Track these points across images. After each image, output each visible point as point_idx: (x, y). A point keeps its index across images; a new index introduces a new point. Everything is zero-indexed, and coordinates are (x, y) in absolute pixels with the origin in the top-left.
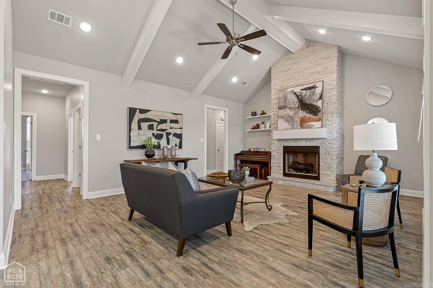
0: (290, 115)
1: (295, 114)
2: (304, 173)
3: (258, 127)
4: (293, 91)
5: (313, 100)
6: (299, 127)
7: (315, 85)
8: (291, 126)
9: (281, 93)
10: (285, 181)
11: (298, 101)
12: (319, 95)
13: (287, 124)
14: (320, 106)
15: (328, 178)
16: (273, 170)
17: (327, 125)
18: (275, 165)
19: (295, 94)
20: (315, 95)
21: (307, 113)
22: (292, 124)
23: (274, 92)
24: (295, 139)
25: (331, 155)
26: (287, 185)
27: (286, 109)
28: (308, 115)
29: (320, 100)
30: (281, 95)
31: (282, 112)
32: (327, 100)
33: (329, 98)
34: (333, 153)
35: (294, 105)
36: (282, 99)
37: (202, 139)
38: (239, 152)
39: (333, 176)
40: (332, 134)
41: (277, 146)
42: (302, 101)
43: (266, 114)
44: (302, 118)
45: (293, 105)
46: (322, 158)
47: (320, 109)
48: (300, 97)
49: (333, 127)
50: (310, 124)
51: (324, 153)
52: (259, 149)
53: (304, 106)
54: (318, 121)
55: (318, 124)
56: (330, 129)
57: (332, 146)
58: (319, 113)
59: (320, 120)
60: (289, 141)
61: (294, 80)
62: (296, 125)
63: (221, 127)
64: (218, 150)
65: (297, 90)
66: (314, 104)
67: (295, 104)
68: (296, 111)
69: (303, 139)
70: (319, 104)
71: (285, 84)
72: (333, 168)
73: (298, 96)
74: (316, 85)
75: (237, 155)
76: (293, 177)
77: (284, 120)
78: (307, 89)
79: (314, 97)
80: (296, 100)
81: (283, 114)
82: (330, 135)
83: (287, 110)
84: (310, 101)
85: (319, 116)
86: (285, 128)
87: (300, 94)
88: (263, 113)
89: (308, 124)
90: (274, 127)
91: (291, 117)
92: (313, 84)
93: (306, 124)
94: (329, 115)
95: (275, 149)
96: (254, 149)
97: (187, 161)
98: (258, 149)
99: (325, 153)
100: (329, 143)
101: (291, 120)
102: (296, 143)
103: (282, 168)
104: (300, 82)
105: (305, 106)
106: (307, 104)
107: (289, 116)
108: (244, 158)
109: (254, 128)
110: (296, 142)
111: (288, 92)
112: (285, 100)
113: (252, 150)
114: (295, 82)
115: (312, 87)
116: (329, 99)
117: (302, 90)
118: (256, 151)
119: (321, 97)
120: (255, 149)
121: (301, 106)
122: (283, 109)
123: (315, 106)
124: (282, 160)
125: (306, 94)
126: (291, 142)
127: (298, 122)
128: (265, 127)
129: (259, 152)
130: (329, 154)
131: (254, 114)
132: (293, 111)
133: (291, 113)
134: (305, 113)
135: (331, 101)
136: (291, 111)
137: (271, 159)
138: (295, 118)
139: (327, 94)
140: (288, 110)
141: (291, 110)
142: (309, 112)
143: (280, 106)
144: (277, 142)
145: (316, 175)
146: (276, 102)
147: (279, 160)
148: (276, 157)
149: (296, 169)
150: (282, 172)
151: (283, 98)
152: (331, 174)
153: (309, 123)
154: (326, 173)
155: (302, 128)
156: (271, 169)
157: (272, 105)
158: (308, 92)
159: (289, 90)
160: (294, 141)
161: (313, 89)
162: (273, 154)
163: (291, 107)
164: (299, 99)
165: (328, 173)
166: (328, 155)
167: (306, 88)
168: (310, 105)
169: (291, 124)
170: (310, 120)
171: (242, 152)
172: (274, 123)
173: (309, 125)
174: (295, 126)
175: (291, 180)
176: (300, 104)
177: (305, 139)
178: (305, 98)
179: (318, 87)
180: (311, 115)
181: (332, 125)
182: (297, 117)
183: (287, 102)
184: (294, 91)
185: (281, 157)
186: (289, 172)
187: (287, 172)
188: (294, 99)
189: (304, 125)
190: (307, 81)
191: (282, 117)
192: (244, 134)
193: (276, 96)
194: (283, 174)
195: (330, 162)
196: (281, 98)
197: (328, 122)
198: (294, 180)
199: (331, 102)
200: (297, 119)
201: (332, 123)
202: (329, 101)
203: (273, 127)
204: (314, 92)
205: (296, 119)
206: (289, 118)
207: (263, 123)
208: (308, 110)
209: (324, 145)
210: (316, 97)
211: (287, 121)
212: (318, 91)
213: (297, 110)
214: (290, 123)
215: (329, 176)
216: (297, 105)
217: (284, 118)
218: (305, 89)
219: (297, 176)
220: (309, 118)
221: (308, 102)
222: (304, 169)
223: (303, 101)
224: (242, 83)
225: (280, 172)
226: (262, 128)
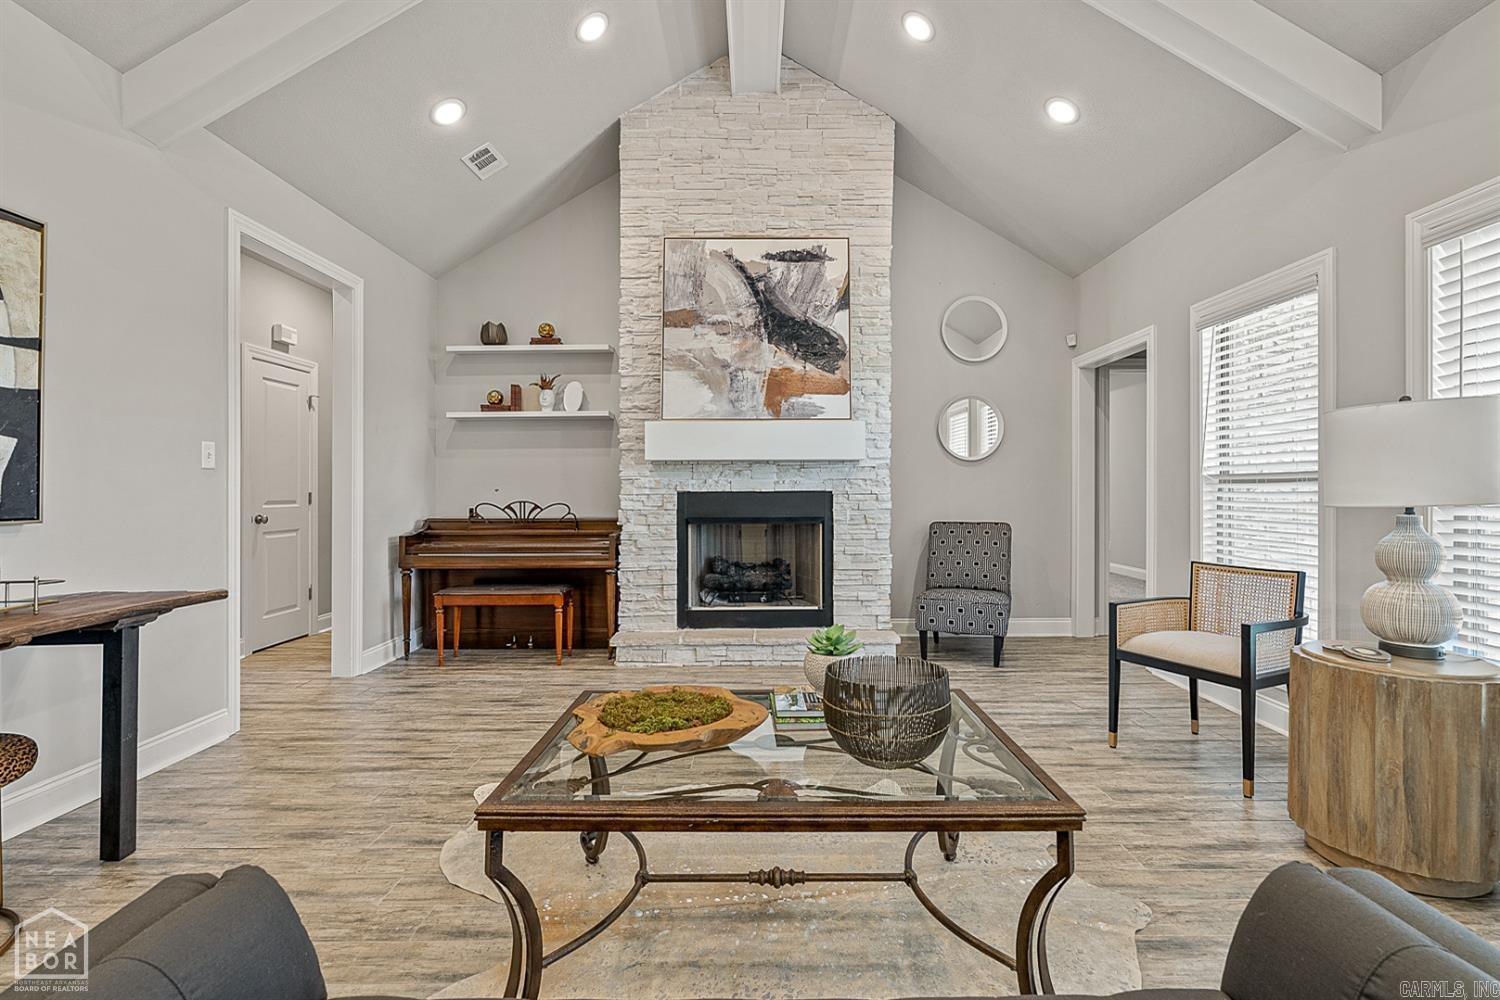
0: (720, 356)
1: (742, 356)
2: (767, 602)
3: (517, 398)
4: (730, 257)
5: (816, 306)
6: (765, 413)
7: (820, 247)
8: (727, 407)
9: (674, 251)
10: (701, 651)
11: (753, 300)
12: (836, 292)
13: (706, 393)
14: (844, 336)
15: (863, 611)
16: (630, 606)
17: (860, 412)
18: (641, 582)
19: (741, 268)
20: (821, 287)
21: (795, 355)
22: (733, 396)
23: (633, 241)
24: (732, 462)
25: (872, 527)
26: (710, 664)
27: (698, 328)
28: (798, 366)
29: (841, 312)
30: (676, 260)
31: (680, 340)
32: (860, 315)
33: (868, 309)
34: (880, 519)
35: (739, 315)
36: (680, 280)
37: (208, 447)
38: (408, 528)
39: (880, 603)
40: (876, 447)
41: (647, 492)
42: (769, 303)
43: (558, 341)
44: (773, 374)
45: (734, 313)
46: (844, 537)
47: (845, 346)
48: (761, 286)
49: (880, 421)
50: (807, 400)
51: (848, 518)
52: (537, 507)
53: (780, 327)
54: (838, 394)
55: (833, 405)
56: (869, 427)
57: (875, 490)
58: (840, 363)
59: (844, 388)
60: (707, 468)
61: (729, 209)
62: (750, 404)
64: (258, 521)
65: (750, 253)
66: (821, 322)
67: (741, 310)
68: (749, 343)
69: (768, 462)
70: (838, 324)
71: (691, 218)
72: (880, 572)
73: (751, 281)
74: (823, 250)
75: (410, 544)
76: (723, 627)
77: (692, 374)
78: (791, 260)
79: (819, 294)
80: (744, 294)
81: (689, 351)
82: (872, 452)
83: (706, 331)
84: (803, 309)
85: (842, 373)
86: (699, 413)
87: (761, 273)
88: (548, 337)
89: (800, 399)
90: (635, 407)
91: (726, 366)
92: (815, 243)
93: (793, 400)
94: (868, 374)
95: (639, 506)
96: (509, 507)
97: (135, 628)
98: (529, 507)
99: (852, 519)
100: (866, 480)
101: (724, 378)
102: (737, 477)
103: (673, 593)
104: (757, 225)
105: (786, 327)
106: (793, 319)
107: (716, 359)
109: (496, 405)
110: (738, 473)
111: (708, 257)
112: (694, 283)
113: (486, 513)
114: (735, 218)
115: (808, 253)
116: (868, 315)
117: (769, 256)
118: (517, 521)
119: (844, 302)
120: (516, 507)
121: (766, 326)
122: (686, 325)
123: (824, 332)
124: (673, 555)
125: (785, 279)
126: (715, 477)
127: (758, 388)
128: (558, 404)
129: (534, 521)
130: (866, 523)
131: (493, 335)
132: (735, 342)
133: (726, 349)
134: (786, 356)
135: (874, 321)
136: (725, 338)
137: (618, 553)
138: (742, 370)
139: (860, 292)
140: (712, 336)
141: (724, 334)
142: (800, 354)
143: (670, 309)
144: (649, 473)
145: (816, 608)
146: (642, 290)
147: (661, 557)
148: (643, 541)
149: (725, 592)
150: (672, 609)
151: (685, 276)
152: (874, 595)
153: (805, 399)
154: (855, 594)
155: (777, 415)
156: (617, 599)
157: (623, 299)
158: (796, 273)
159: (710, 245)
160: (727, 472)
161: (815, 265)
162: (630, 528)
163: (723, 323)
164: (756, 293)
165: (863, 595)
166: (864, 527)
167: (785, 253)
168: (805, 324)
169: (725, 395)
170: (806, 386)
171: (429, 528)
172: (636, 388)
173: (804, 405)
174: (746, 405)
176: (761, 314)
177: (775, 462)
178: (784, 295)
179: (831, 259)
180: (809, 366)
181: (877, 411)
182: (750, 370)
183: (705, 300)
184: (737, 255)
185: (668, 544)
186: (701, 606)
187: (694, 609)
188: (737, 288)
189: (784, 406)
190: (785, 224)
191: (682, 363)
192: (433, 434)
193: (645, 261)
194: (676, 617)
195: (870, 552)
196: (675, 275)
197: (862, 400)
198: (746, 641)
199: (873, 324)
200: (755, 376)
201: (877, 404)
202: (868, 320)
203: (629, 405)
204: (818, 277)
205: (749, 375)
206: (718, 371)
207: (545, 385)
208: (798, 344)
209: (847, 489)
210: (825, 296)
211: (704, 379)
212: (834, 272)
213: (753, 340)
214: (721, 393)
215: (866, 607)
216: (750, 317)
217: (691, 367)
218: (782, 257)
219: (742, 619)
220: (803, 378)
221: (795, 310)
222: (765, 587)
223: (776, 305)
224: (470, 155)
225: (665, 611)
226: (543, 406)
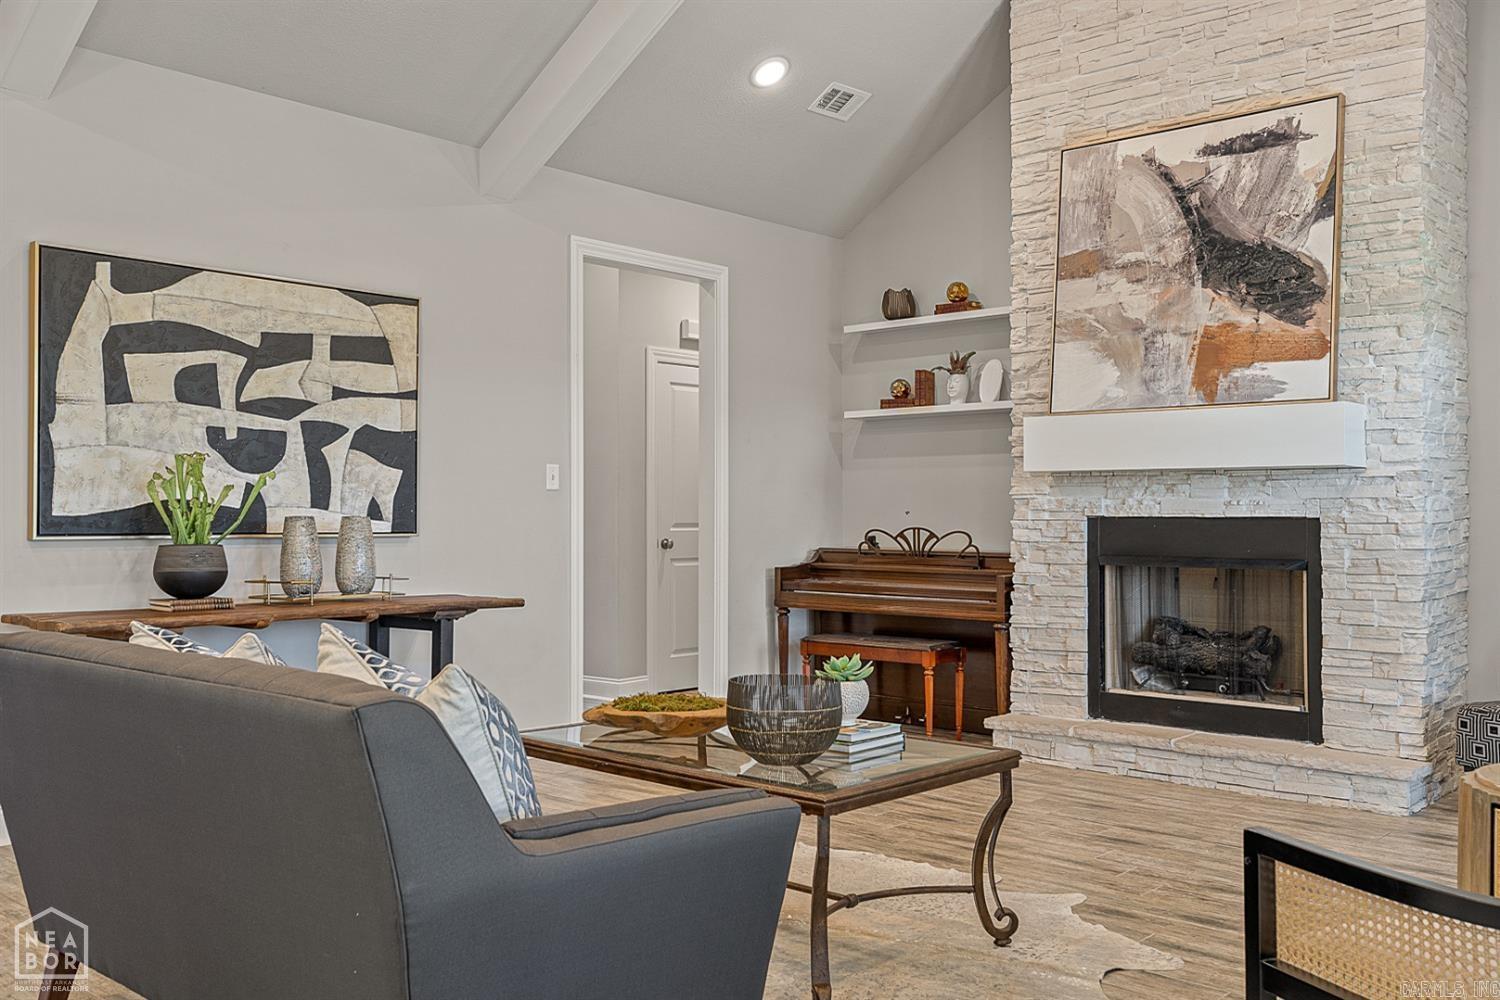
0: (1131, 315)
1: (1162, 311)
2: (1226, 693)
3: (924, 388)
4: (1150, 161)
5: (1280, 219)
6: (1193, 396)
7: (1289, 120)
8: (1138, 391)
9: (1074, 167)
10: (1101, 750)
11: (1183, 222)
12: (1313, 190)
13: (1111, 372)
14: (1320, 259)
15: (1373, 723)
16: (1024, 677)
17: (1366, 384)
18: (1039, 644)
19: (1167, 176)
20: (1289, 186)
21: (1243, 301)
22: (1148, 372)
23: (1028, 160)
24: (1162, 472)
25: (1389, 580)
26: (1112, 772)
27: (1103, 277)
28: (1246, 319)
29: (1321, 223)
30: (1076, 178)
31: (1082, 296)
32: (1366, 219)
33: (1381, 207)
34: (1403, 566)
35: (1161, 249)
36: (1081, 208)
37: (553, 469)
38: (800, 556)
39: (1404, 711)
40: (1396, 442)
41: (1046, 516)
42: (1205, 224)
43: (979, 307)
44: (1208, 335)
45: (1153, 247)
46: (1339, 594)
47: (1325, 277)
48: (1194, 199)
49: (1402, 397)
50: (1259, 372)
51: (1347, 563)
52: (932, 535)
53: (1221, 259)
54: (1310, 358)
55: (1309, 375)
56: (1383, 408)
57: (1395, 517)
58: (1314, 307)
59: (1321, 347)
60: (1125, 483)
61: (1154, 86)
62: (1172, 383)
63: (676, 388)
64: (665, 546)
65: (1179, 151)
66: (1287, 244)
67: (1163, 241)
68: (1174, 290)
69: (1214, 471)
70: (1315, 244)
71: (1102, 113)
72: (1404, 659)
73: (1180, 194)
74: (1295, 123)
75: (786, 578)
76: (1150, 723)
77: (1094, 344)
78: (1244, 150)
79: (1285, 198)
80: (1168, 215)
81: (1089, 311)
82: (1387, 451)
83: (1112, 279)
84: (1259, 225)
85: (1318, 323)
86: (1100, 401)
87: (1196, 179)
88: (960, 301)
89: (1247, 372)
90: (1031, 396)
91: (1138, 328)
92: (1281, 115)
93: (1237, 373)
94: (1380, 319)
95: (1035, 536)
96: (901, 535)
97: (450, 620)
98: (924, 535)
99: (1354, 565)
100: (1377, 500)
101: (1136, 347)
102: (1169, 496)
103: (1081, 664)
104: (1197, 102)
105: (1229, 258)
106: (1241, 244)
107: (1127, 320)
108: (836, 597)
109: (902, 398)
110: (1170, 489)
111: (1120, 168)
112: (1100, 213)
113: (886, 544)
114: (1164, 99)
115: (1271, 133)
116: (1379, 218)
117: (1209, 151)
118: (913, 554)
119: (1328, 203)
120: (909, 535)
121: (1200, 259)
122: (1087, 274)
123: (1291, 259)
124: (1082, 610)
125: (1232, 181)
126: (1138, 494)
127: (1184, 358)
128: (972, 395)
129: (931, 555)
130: (1380, 573)
131: (900, 305)
132: (1154, 291)
133: (1139, 302)
134: (1228, 304)
135: (1392, 226)
136: (1139, 287)
137: (1009, 602)
138: (1162, 333)
139: (1364, 181)
140: (1121, 285)
141: (1139, 281)
142: (1250, 299)
143: (1067, 254)
144: (1048, 490)
145: (1297, 709)
146: (1040, 229)
147: (1064, 611)
148: (1042, 587)
149: (1169, 670)
150: (1081, 687)
151: (1087, 201)
152: (1392, 697)
153: (1256, 370)
154: (1359, 692)
155: (1211, 399)
156: (1010, 668)
157: (1016, 245)
158: (1249, 169)
159: (1125, 149)
160: (1155, 487)
161: (1281, 151)
162: (1025, 568)
163: (1138, 264)
164: (1187, 211)
165: (1372, 695)
166: (1374, 579)
167: (1233, 141)
168: (1261, 250)
169: (1137, 372)
170: (1260, 349)
171: (820, 559)
172: (1032, 370)
173: (1254, 379)
174: (1165, 387)
175: (1140, 740)
176: (1193, 242)
177: (1226, 470)
178: (1230, 208)
179: (1308, 137)
180: (1264, 318)
181: (1397, 381)
182: (1173, 331)
183: (1113, 232)
184: (1161, 157)
185: (1073, 592)
186: (1124, 686)
187: (1111, 691)
188: (1159, 207)
189: (1223, 383)
190: (1240, 92)
191: (1080, 330)
192: (837, 439)
193: (1043, 185)
194: (1086, 700)
195: (1386, 622)
196: (1075, 202)
197: (1371, 363)
198: (1160, 742)
199: (1390, 233)
200: (1181, 339)
201: (1397, 368)
202: (1380, 228)
203: (1023, 393)
204: (1287, 167)
205: (1172, 339)
206: (1128, 338)
207: (959, 366)
208: (1249, 285)
209: (1345, 514)
210: (1295, 200)
211: (1108, 351)
212: (1311, 159)
213: (1179, 283)
214: (1130, 370)
215: (1380, 715)
216: (1177, 248)
217: (1092, 334)
218: (1227, 148)
219: (1178, 713)
220: (1254, 338)
221: (1246, 231)
222: (1223, 670)
223: (1216, 227)
224: (817, 101)
225: (1070, 689)
226: (952, 396)
